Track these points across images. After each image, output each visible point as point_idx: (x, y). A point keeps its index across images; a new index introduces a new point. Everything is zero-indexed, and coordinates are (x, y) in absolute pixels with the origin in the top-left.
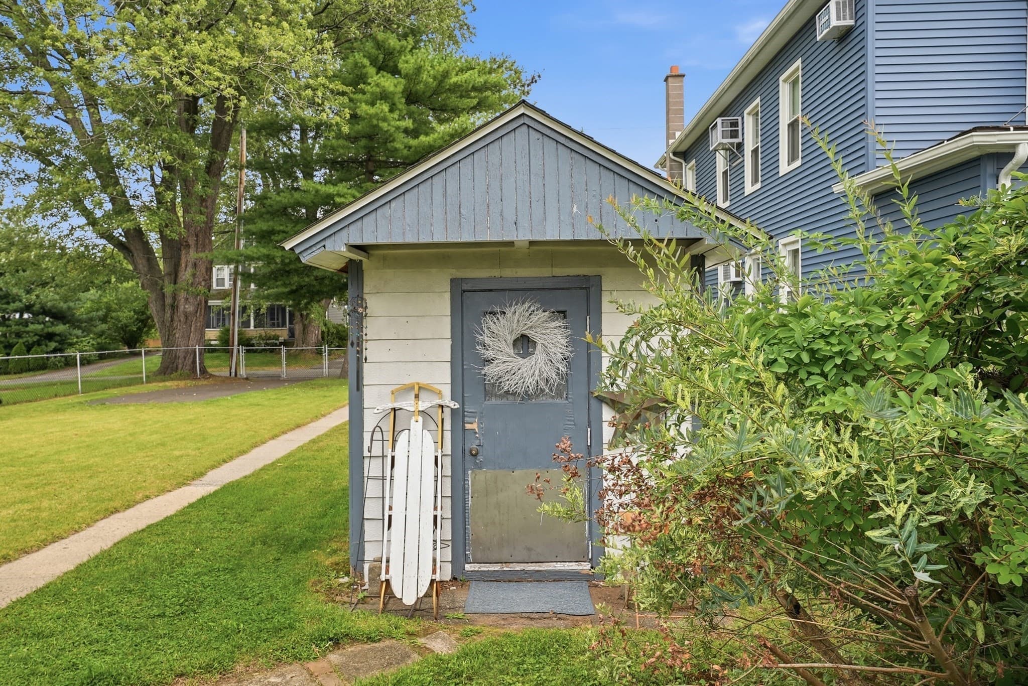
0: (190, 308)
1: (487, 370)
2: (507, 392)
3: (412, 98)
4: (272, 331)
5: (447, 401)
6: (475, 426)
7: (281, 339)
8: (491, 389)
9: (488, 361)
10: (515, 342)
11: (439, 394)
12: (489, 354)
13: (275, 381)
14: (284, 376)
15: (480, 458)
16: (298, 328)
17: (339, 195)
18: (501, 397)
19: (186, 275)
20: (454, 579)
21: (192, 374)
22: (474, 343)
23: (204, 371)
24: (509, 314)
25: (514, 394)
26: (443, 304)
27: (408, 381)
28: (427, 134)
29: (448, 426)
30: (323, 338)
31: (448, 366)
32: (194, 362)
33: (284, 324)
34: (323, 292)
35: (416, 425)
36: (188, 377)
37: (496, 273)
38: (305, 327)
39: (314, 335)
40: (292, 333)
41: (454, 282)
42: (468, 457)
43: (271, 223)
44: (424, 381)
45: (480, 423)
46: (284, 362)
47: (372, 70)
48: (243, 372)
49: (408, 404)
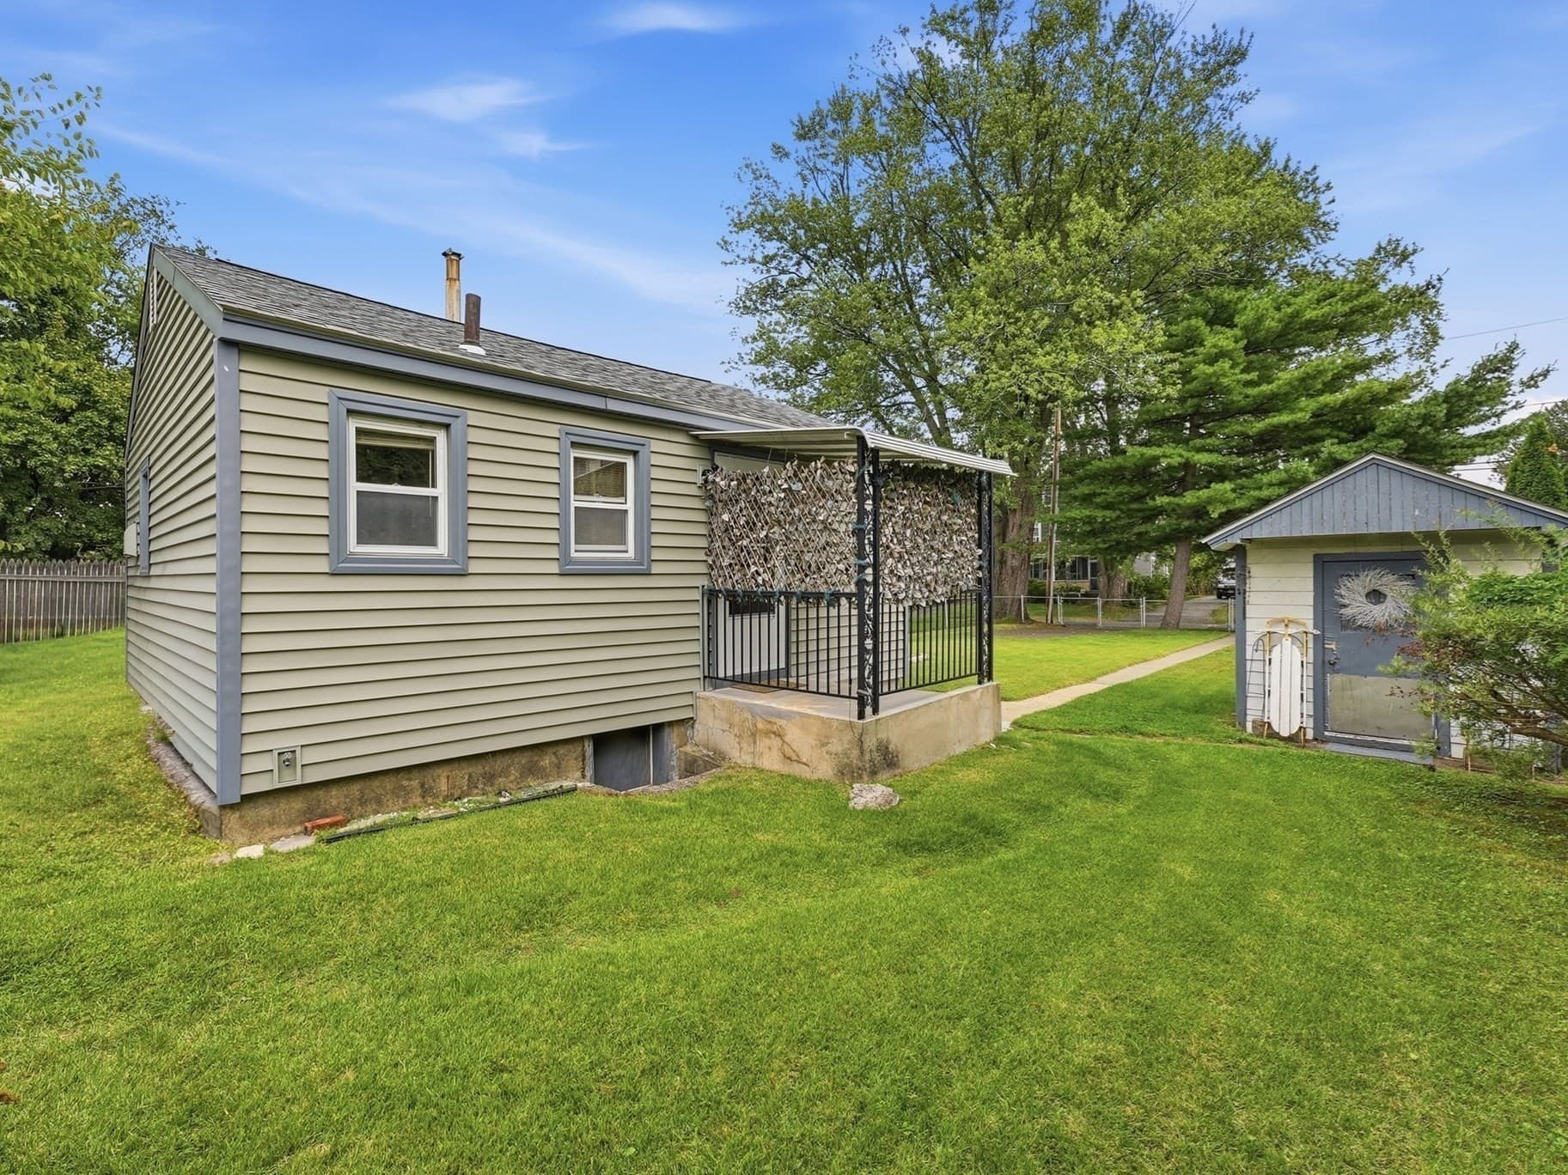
0: (1016, 563)
1: (1342, 611)
2: (1360, 626)
3: (1252, 348)
4: (1074, 584)
5: (1310, 629)
6: (1333, 647)
7: (1083, 591)
8: (1347, 624)
9: (1345, 606)
10: (1368, 595)
11: (1304, 625)
12: (1346, 601)
13: (1092, 628)
14: (1100, 625)
15: (1337, 667)
16: (1102, 581)
17: (1165, 456)
18: (1355, 629)
19: (1012, 535)
20: (1315, 739)
21: (1017, 619)
22: (1333, 594)
23: (1027, 618)
24: (1362, 577)
25: (1366, 627)
26: (1307, 571)
27: (1279, 616)
28: (1270, 383)
29: (1311, 645)
30: (1129, 591)
31: (1311, 609)
32: (1019, 609)
33: (1085, 577)
34: (1141, 547)
35: (1287, 642)
36: (1014, 621)
37: (1351, 550)
38: (1110, 579)
39: (1120, 587)
40: (1094, 586)
41: (1316, 556)
42: (1327, 665)
43: (1092, 487)
44: (1292, 617)
45: (1337, 644)
46: (1100, 613)
47: (1205, 330)
48: (1060, 620)
49: (1280, 629)
